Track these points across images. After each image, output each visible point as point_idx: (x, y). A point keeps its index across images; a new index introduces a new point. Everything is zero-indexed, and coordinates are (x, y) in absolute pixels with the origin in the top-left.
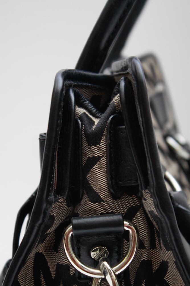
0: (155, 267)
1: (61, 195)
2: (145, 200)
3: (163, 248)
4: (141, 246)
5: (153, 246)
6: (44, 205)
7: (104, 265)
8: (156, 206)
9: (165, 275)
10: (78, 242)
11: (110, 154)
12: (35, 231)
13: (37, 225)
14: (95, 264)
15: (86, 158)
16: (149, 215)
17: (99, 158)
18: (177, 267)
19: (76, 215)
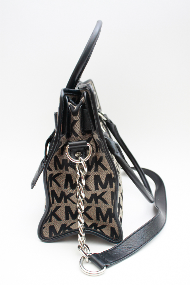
0: (98, 159)
1: (64, 134)
2: (94, 135)
3: (101, 152)
4: (93, 151)
5: (97, 151)
6: (59, 138)
7: (80, 158)
8: (99, 137)
9: (101, 161)
10: (71, 151)
11: (81, 119)
12: (56, 147)
13: (56, 145)
14: (77, 158)
15: (72, 121)
16: (96, 140)
17: (77, 121)
18: (106, 158)
19: (70, 141)
